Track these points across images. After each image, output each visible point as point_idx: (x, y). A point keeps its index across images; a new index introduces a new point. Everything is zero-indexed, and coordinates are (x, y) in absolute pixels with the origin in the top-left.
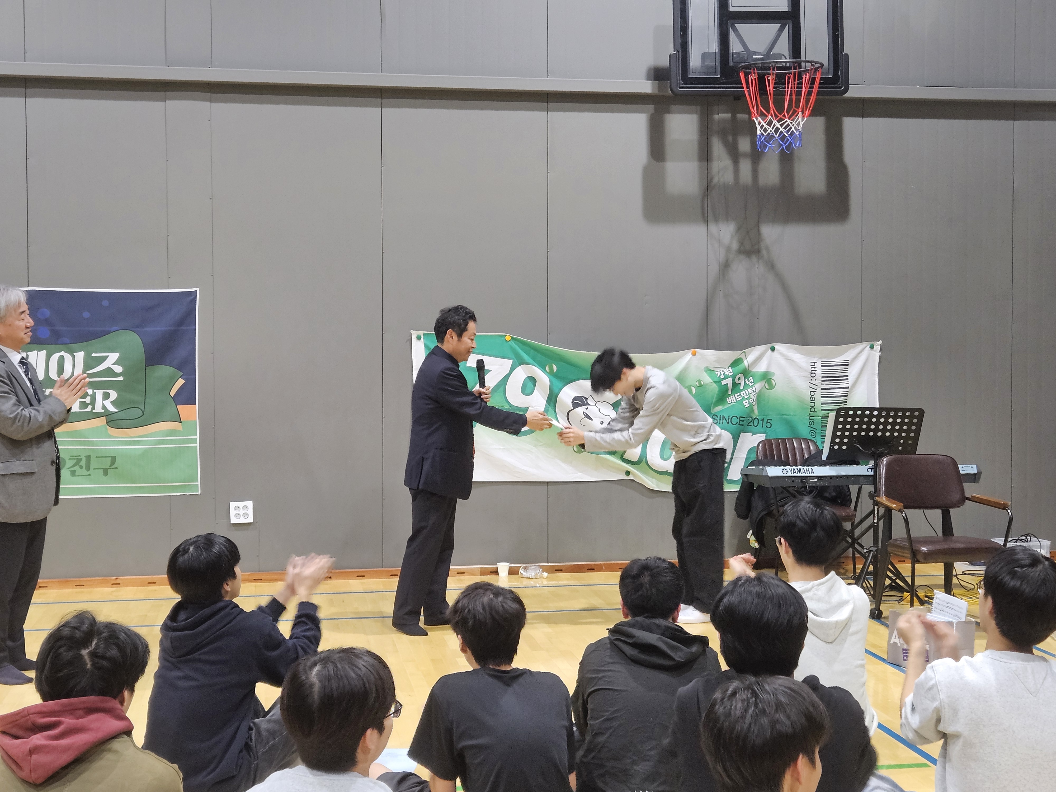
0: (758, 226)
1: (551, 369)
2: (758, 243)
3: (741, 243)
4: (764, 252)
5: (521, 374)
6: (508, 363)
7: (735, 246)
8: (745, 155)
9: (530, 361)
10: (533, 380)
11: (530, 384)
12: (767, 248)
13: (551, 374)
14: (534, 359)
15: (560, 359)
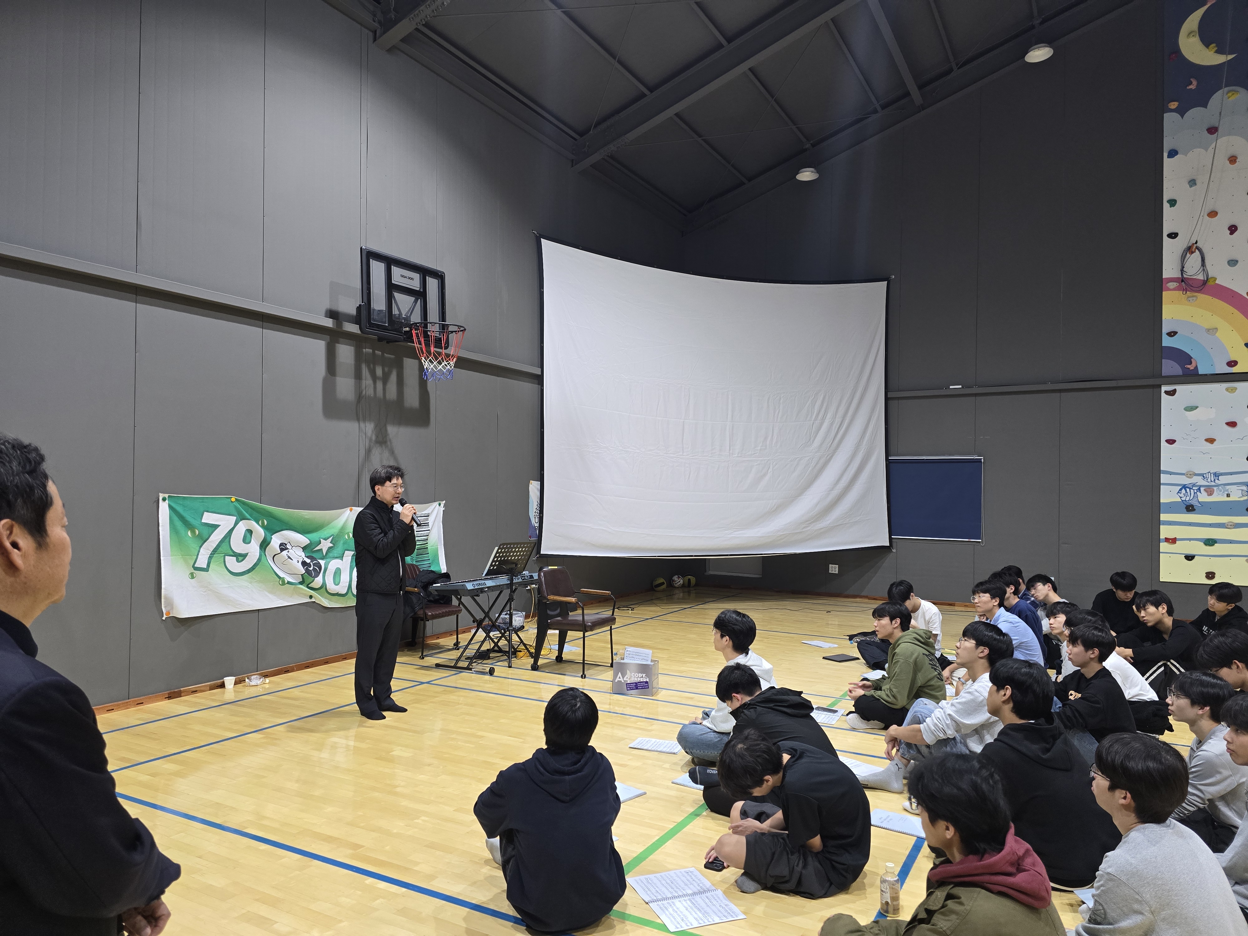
0: (385, 425)
1: (263, 523)
2: (386, 436)
3: (377, 437)
4: (389, 443)
5: (242, 527)
6: (233, 519)
7: (374, 438)
8: (379, 378)
9: (249, 517)
10: (250, 532)
11: (248, 535)
12: (390, 440)
13: (263, 526)
14: (250, 515)
15: (269, 515)
